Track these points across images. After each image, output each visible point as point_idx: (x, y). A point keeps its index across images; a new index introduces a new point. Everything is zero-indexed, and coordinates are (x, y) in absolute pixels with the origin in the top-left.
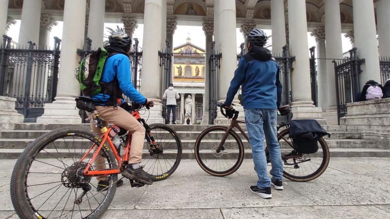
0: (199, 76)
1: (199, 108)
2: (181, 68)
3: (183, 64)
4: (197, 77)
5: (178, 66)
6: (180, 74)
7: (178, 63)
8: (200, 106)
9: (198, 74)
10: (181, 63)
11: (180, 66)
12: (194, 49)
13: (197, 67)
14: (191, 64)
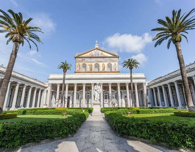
0: (105, 70)
1: (106, 94)
2: (92, 65)
3: (93, 62)
4: (104, 71)
5: (89, 64)
6: (91, 69)
7: (90, 62)
8: (107, 93)
9: (104, 69)
10: (91, 62)
11: (91, 64)
12: (101, 52)
13: (103, 64)
14: (99, 62)
